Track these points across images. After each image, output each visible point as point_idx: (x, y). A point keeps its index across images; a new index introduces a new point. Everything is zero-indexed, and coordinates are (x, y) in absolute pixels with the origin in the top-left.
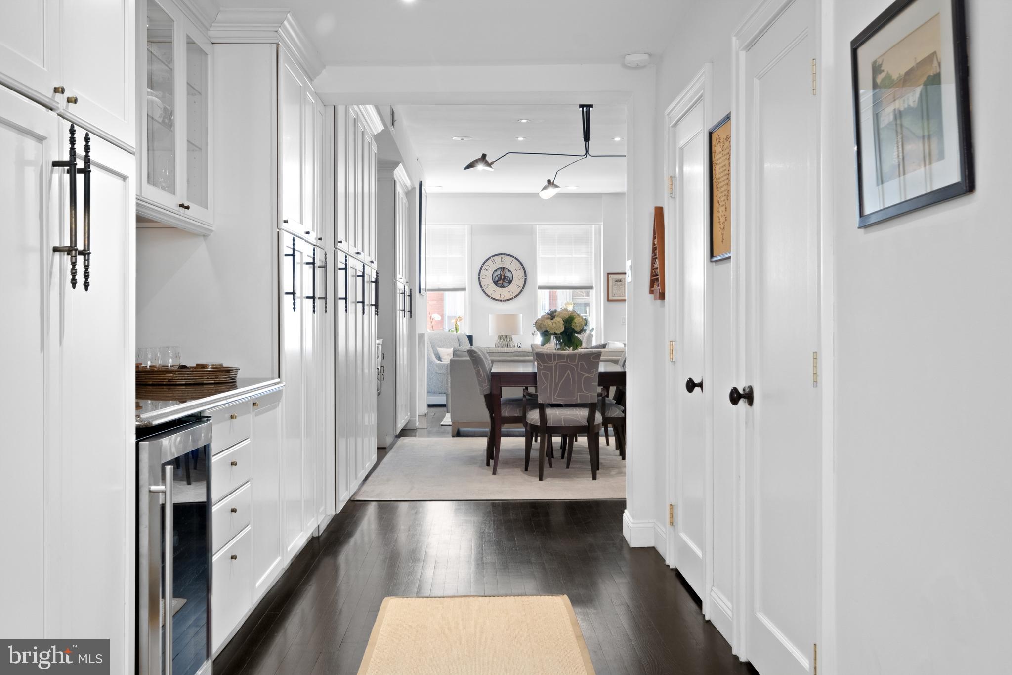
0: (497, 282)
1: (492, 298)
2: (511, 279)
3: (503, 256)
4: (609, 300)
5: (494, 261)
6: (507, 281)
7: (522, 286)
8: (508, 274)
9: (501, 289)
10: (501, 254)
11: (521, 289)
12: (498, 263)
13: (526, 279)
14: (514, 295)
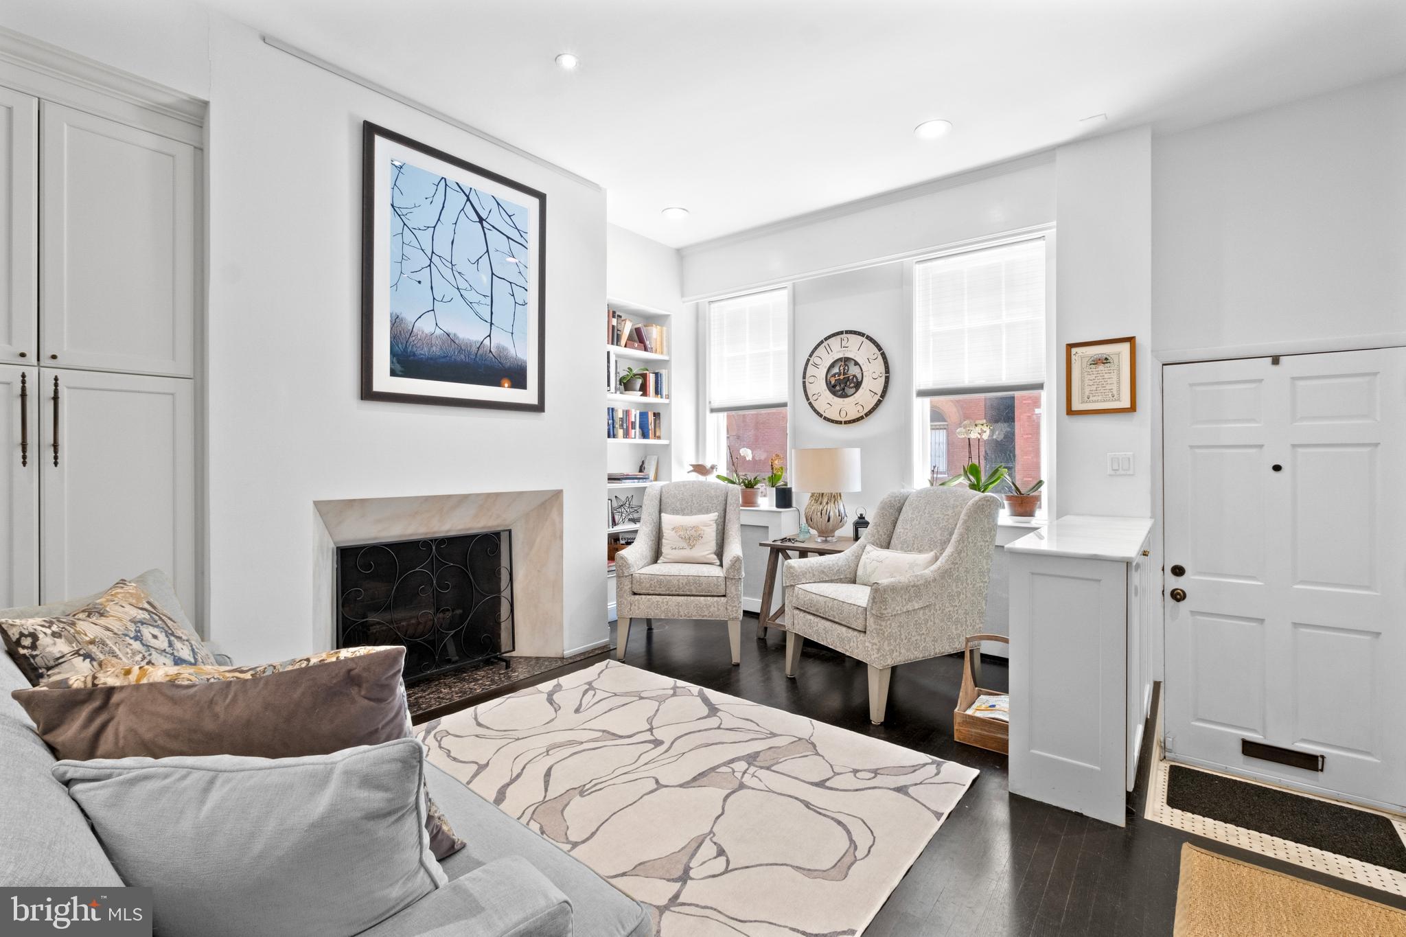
0: (834, 386)
1: (825, 418)
2: (860, 380)
3: (844, 336)
4: (1070, 412)
5: (829, 350)
6: (852, 385)
7: (880, 393)
8: (854, 370)
9: (840, 400)
10: (841, 333)
11: (877, 397)
12: (836, 350)
13: (887, 380)
14: (866, 410)
